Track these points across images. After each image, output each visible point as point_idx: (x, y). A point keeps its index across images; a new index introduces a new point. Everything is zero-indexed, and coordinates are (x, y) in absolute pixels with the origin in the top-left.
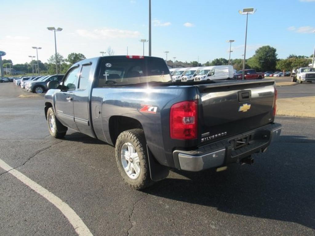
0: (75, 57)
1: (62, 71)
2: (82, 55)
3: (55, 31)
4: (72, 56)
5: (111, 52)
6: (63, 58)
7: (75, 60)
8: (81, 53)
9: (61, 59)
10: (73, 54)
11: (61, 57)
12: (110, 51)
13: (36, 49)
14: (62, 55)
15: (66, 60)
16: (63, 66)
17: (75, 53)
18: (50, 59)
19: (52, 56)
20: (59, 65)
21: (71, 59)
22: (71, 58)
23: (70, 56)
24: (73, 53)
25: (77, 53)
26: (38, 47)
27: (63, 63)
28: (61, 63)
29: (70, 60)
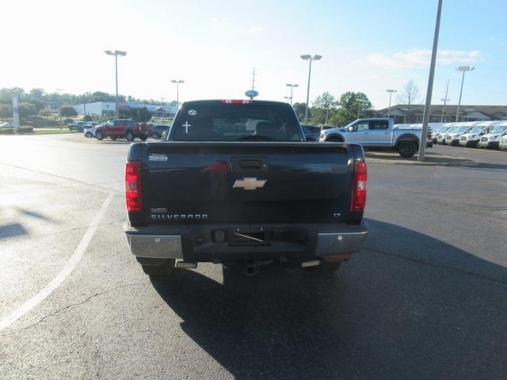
0: (351, 98)
1: (328, 119)
2: (362, 94)
3: (311, 61)
4: (347, 97)
5: (413, 89)
6: (334, 99)
7: (351, 102)
8: (362, 92)
9: (331, 102)
10: (348, 94)
11: (332, 98)
12: (411, 89)
13: (291, 87)
14: (333, 96)
15: (337, 102)
16: (331, 112)
17: (351, 93)
18: (315, 101)
19: (319, 97)
20: (326, 110)
21: (345, 102)
22: (344, 99)
23: (343, 98)
24: (349, 92)
25: (356, 93)
26: (293, 84)
27: (333, 107)
28: (331, 107)
29: (343, 103)
